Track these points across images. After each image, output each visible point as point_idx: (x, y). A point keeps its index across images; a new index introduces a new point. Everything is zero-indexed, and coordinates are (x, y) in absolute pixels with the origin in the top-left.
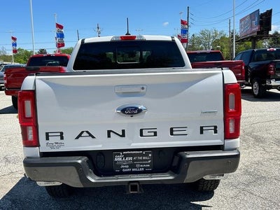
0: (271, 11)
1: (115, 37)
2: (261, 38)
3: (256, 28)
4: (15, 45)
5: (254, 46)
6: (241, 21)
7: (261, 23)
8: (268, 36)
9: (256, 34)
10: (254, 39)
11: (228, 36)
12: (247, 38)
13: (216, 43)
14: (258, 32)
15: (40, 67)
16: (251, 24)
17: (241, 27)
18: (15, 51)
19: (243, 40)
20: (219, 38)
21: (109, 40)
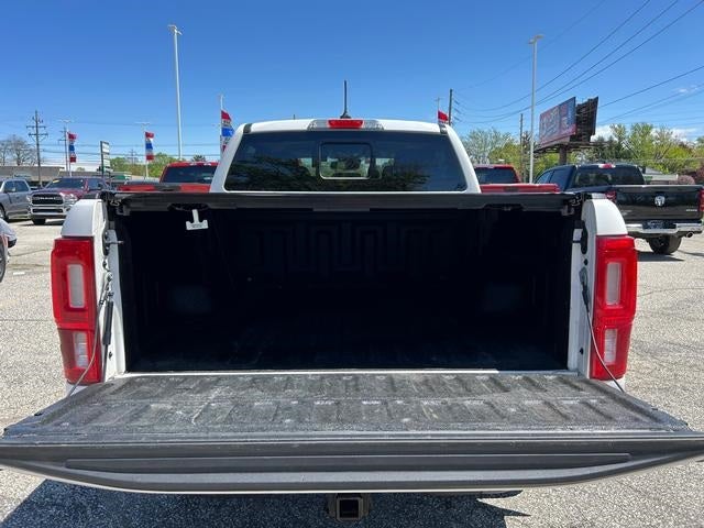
0: (596, 100)
1: (318, 122)
2: (576, 148)
3: (570, 130)
4: (149, 146)
5: (564, 160)
6: (542, 117)
7: (578, 122)
8: (588, 144)
9: (568, 140)
10: (563, 149)
11: (517, 141)
12: (552, 147)
13: (496, 154)
14: (572, 137)
15: (180, 184)
16: (561, 121)
17: (541, 128)
18: (149, 157)
19: (544, 150)
20: (501, 145)
21: (305, 128)
